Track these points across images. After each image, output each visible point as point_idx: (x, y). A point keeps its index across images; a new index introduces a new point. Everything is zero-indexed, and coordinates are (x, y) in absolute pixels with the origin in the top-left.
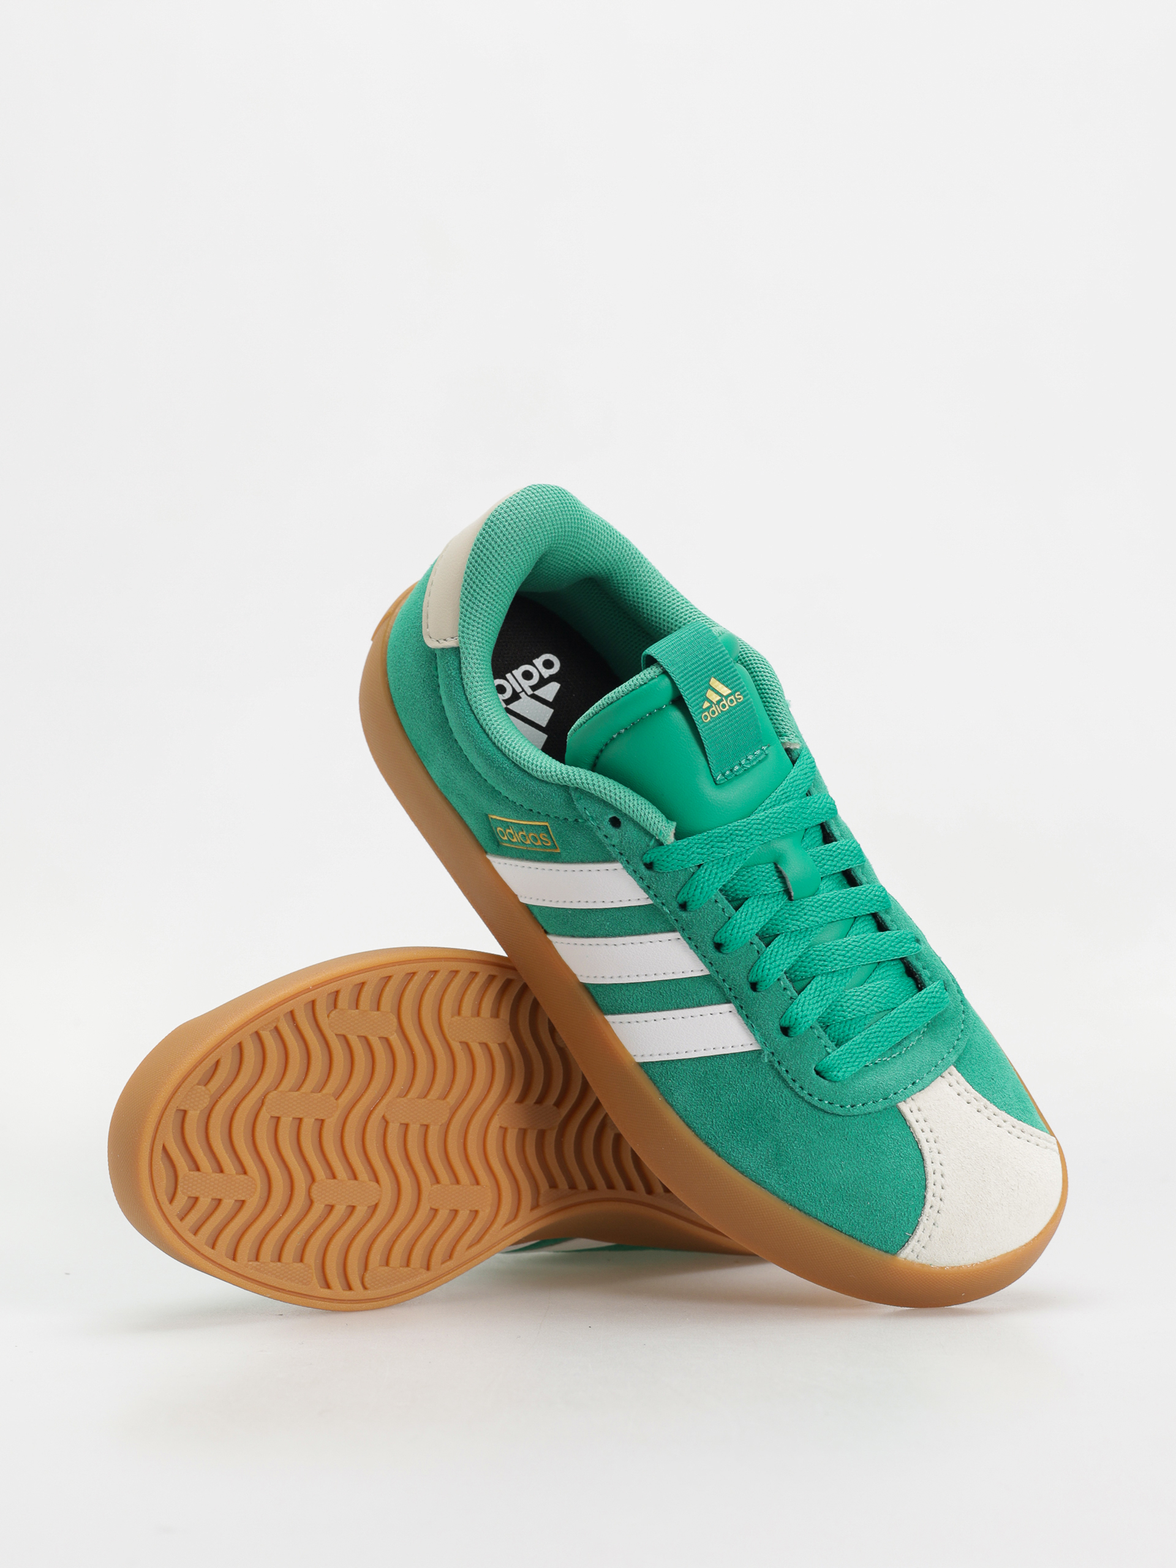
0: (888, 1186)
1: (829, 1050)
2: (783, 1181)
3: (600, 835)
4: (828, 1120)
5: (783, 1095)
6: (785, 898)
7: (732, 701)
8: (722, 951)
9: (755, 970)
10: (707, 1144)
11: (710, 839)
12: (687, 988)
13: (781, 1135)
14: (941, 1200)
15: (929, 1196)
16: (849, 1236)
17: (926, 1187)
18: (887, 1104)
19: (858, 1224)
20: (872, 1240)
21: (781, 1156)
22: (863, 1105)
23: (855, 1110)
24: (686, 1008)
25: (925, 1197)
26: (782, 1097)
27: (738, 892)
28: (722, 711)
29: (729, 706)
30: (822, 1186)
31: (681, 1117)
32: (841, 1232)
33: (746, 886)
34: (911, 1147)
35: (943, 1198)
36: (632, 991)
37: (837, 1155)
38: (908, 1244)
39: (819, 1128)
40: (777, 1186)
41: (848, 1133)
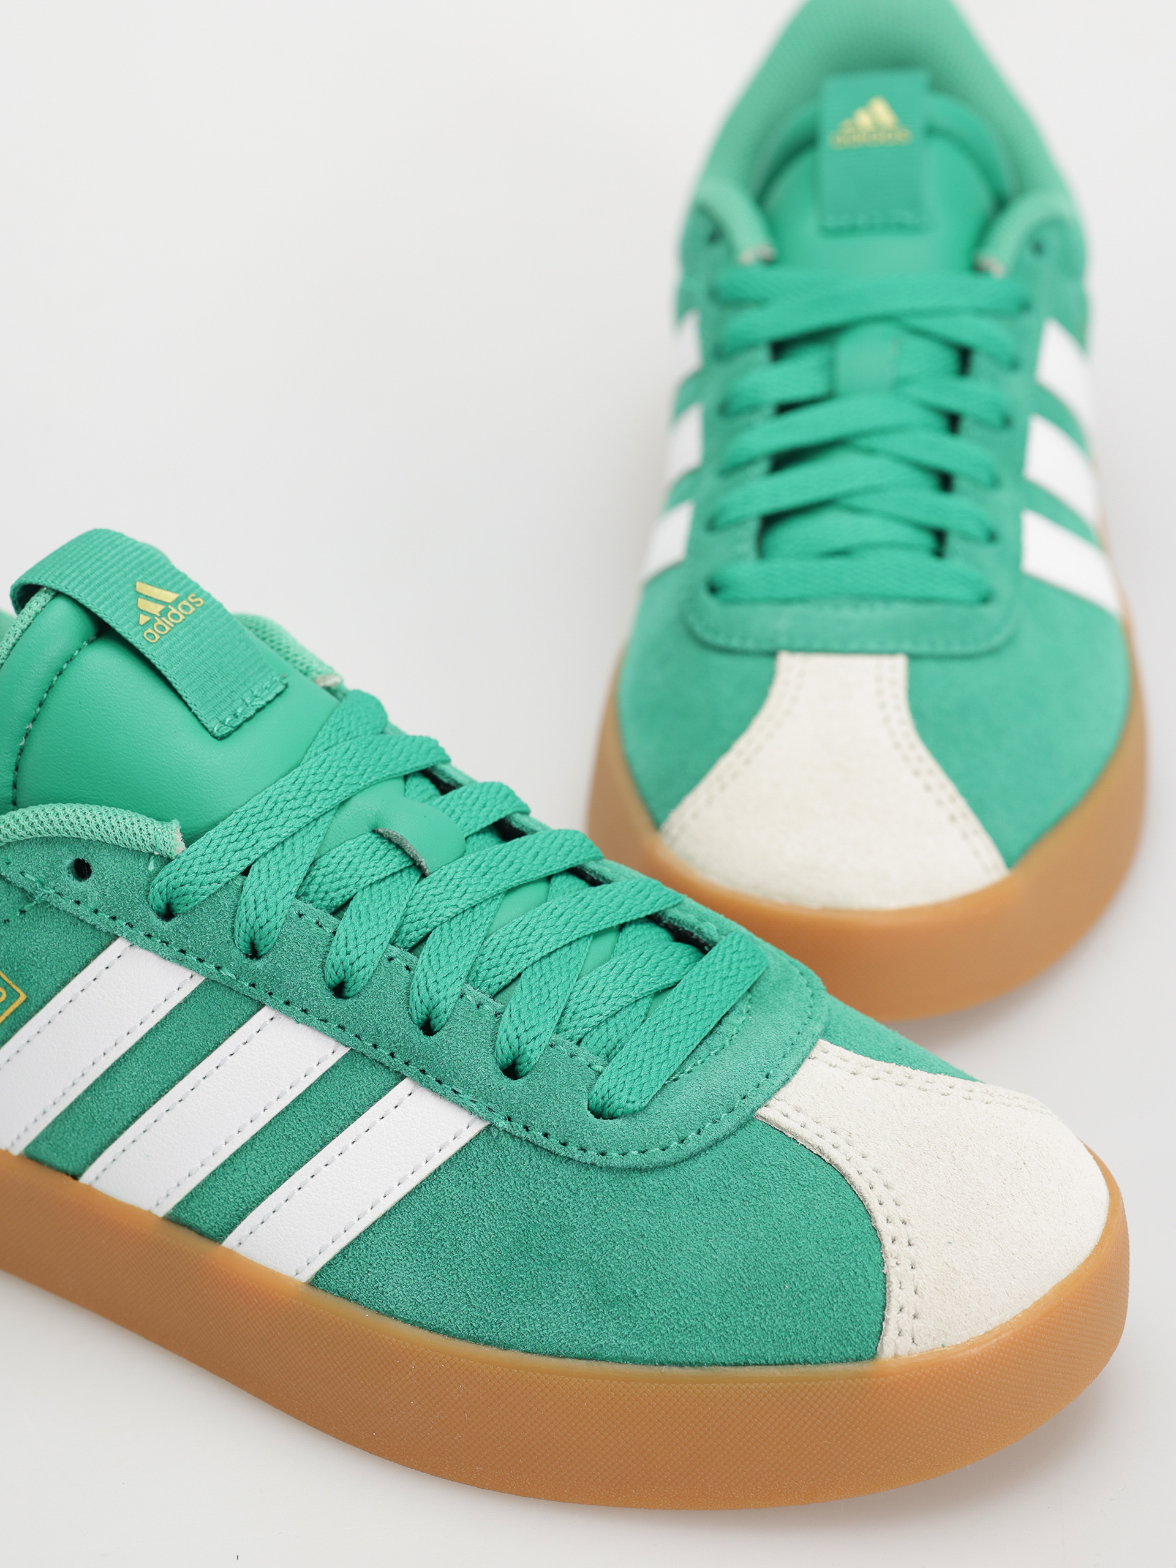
0: (805, 1241)
1: (599, 1068)
2: (627, 1327)
3: (67, 904)
4: (651, 1182)
5: (559, 1180)
6: (414, 876)
7: (185, 607)
8: (347, 994)
9: (416, 995)
10: (476, 1341)
11: (244, 821)
12: (325, 1099)
13: (588, 1250)
14: (904, 1223)
15: (881, 1223)
16: (783, 1364)
17: (868, 1213)
18: (738, 1117)
19: (787, 1331)
20: (824, 1349)
21: (604, 1286)
22: (699, 1133)
23: (689, 1145)
24: (338, 1133)
25: (875, 1229)
26: (559, 1185)
27: (332, 894)
28: (175, 624)
29: (184, 615)
30: (697, 1299)
31: (413, 1324)
32: (768, 1364)
33: (340, 879)
34: (813, 1166)
35: (906, 1219)
36: (243, 1167)
37: (695, 1232)
38: (887, 1323)
39: (643, 1204)
40: (623, 1342)
41: (695, 1188)
